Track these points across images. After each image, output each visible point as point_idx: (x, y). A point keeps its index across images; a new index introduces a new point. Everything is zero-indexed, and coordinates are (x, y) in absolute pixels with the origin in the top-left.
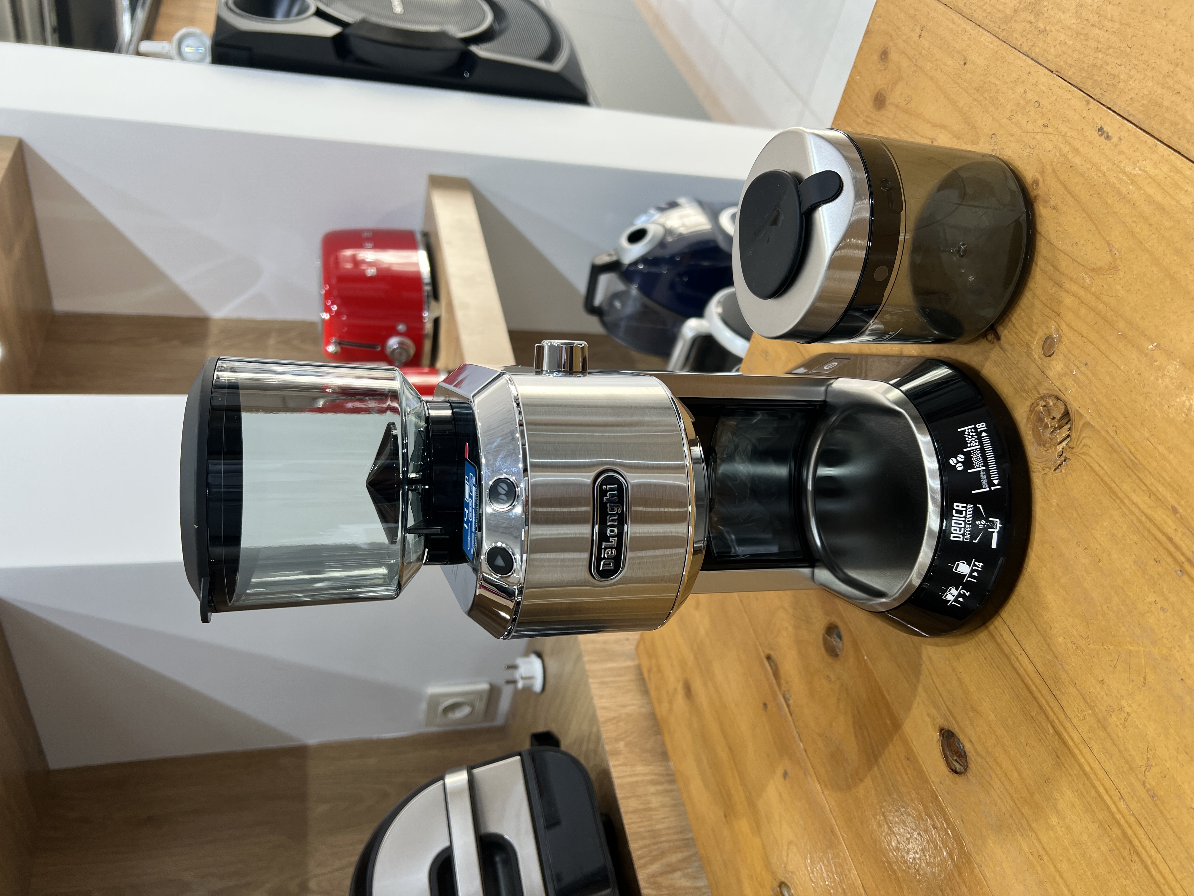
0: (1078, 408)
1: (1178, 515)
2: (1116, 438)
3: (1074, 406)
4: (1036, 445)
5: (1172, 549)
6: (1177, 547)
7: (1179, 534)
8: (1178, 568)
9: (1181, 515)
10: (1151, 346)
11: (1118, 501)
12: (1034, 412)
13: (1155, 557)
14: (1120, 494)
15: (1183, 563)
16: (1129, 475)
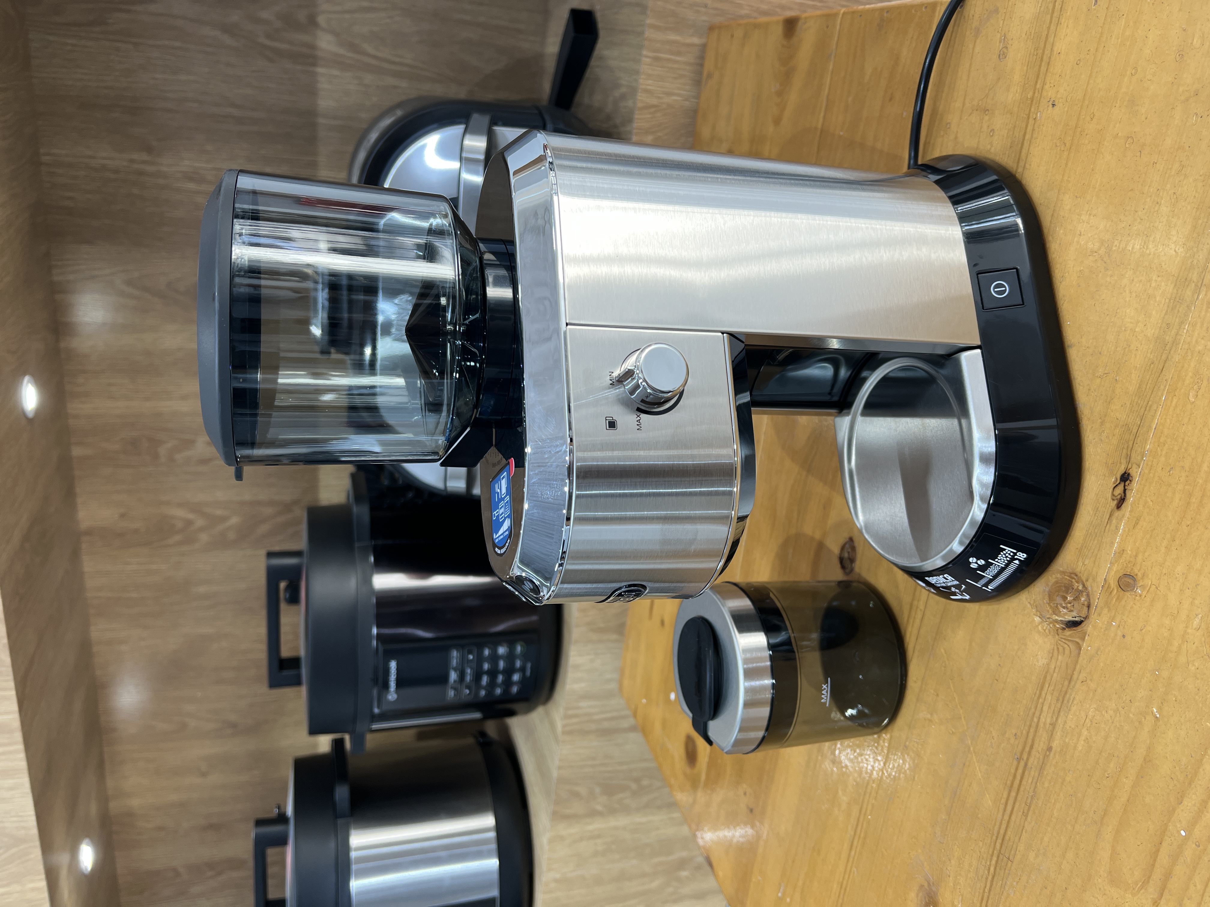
0: (1088, 633)
1: (1048, 753)
2: (1079, 682)
3: (1088, 627)
4: (1047, 589)
5: (1027, 749)
6: (1029, 753)
7: (1038, 755)
8: (1018, 754)
9: (1049, 755)
10: (1155, 711)
11: (1038, 692)
12: (1071, 579)
13: (1018, 734)
14: (1043, 695)
15: (1023, 760)
16: (1058, 700)
